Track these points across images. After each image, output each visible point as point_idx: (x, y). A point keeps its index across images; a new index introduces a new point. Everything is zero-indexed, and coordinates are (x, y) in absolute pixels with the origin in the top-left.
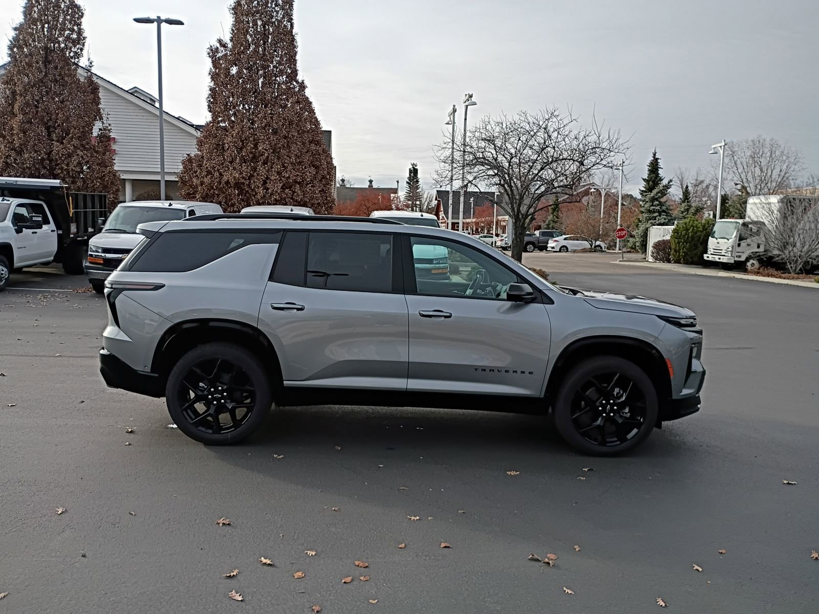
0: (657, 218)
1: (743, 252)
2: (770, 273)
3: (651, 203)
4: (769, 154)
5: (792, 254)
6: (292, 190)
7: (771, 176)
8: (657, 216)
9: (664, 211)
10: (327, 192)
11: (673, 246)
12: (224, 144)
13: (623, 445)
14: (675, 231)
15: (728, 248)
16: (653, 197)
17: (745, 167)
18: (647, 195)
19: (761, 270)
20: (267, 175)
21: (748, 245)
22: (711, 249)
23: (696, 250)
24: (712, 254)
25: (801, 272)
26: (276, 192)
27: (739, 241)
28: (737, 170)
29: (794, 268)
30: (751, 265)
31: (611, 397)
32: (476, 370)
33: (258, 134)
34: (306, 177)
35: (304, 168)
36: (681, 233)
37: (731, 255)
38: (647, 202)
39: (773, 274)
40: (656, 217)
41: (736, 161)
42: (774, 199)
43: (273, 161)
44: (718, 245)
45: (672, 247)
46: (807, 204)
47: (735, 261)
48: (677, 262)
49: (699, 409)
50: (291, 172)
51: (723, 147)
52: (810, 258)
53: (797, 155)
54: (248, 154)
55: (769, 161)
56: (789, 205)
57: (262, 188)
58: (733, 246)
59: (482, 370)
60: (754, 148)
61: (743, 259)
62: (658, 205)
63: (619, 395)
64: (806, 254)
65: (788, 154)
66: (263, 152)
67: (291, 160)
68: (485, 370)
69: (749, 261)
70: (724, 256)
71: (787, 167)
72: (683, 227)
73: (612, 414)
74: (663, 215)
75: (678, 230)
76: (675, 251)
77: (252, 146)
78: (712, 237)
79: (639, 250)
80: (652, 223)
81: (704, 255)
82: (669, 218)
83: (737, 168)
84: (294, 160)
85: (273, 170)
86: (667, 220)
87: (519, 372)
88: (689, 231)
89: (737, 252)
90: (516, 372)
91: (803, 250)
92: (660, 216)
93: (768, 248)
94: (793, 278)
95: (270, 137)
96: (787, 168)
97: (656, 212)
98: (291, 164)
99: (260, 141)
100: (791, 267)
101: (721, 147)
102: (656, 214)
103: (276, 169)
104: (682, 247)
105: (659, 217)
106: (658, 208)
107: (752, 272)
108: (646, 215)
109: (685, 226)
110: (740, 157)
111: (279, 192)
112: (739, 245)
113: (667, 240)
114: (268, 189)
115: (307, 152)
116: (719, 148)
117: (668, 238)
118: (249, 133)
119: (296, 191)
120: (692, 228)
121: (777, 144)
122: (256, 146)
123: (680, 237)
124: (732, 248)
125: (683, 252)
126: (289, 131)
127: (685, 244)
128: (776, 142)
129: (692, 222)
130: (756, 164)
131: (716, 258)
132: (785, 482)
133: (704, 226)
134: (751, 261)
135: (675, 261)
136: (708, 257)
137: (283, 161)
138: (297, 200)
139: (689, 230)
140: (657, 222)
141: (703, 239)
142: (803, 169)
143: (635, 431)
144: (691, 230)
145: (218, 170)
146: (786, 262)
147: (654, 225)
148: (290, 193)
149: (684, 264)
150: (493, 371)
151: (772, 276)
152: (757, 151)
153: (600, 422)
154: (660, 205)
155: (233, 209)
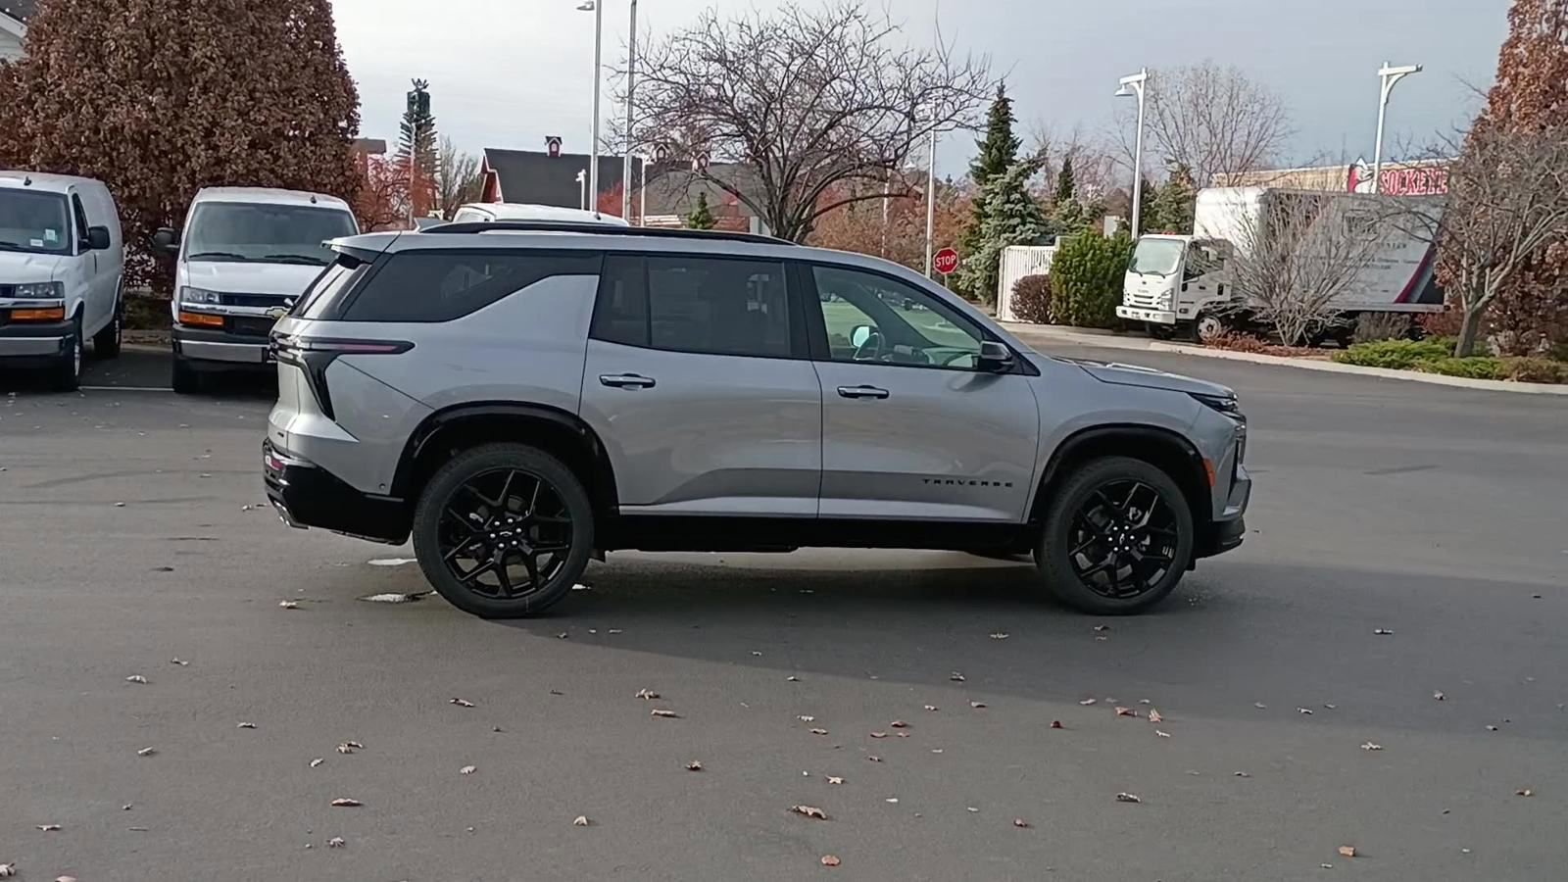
0: (1017, 229)
1: (1192, 303)
2: (1247, 345)
3: (1006, 197)
4: (1226, 99)
5: (1285, 306)
6: (272, 153)
7: (1230, 144)
8: (1018, 225)
9: (1030, 215)
10: (344, 157)
11: (1055, 290)
12: (102, 40)
13: (1144, 594)
14: (1059, 258)
15: (1164, 294)
16: (1009, 183)
17: (1181, 124)
18: (997, 179)
19: (1230, 338)
20: (213, 117)
21: (1201, 288)
22: (1129, 297)
23: (1101, 298)
24: (1131, 306)
25: (1301, 342)
26: (238, 155)
27: (1184, 280)
28: (1165, 130)
29: (1288, 336)
30: (1207, 328)
31: (1126, 522)
32: (926, 481)
33: (191, 22)
34: (304, 123)
35: (297, 102)
36: (1071, 262)
37: (1170, 306)
38: (998, 194)
39: (1252, 346)
40: (1015, 227)
41: (1163, 110)
42: (1251, 196)
43: (227, 86)
44: (1144, 287)
45: (1053, 292)
46: (1311, 208)
47: (1177, 320)
48: (1064, 321)
49: (1242, 540)
50: (270, 110)
51: (1143, 83)
52: (1319, 315)
53: (1281, 103)
54: (165, 67)
55: (1227, 114)
56: (1280, 208)
57: (203, 146)
58: (1172, 290)
59: (936, 482)
60: (1196, 86)
61: (1192, 315)
62: (1019, 201)
63: (1136, 518)
64: (1311, 306)
65: (1263, 99)
66: (204, 63)
67: (270, 84)
68: (939, 482)
69: (1203, 321)
70: (1156, 309)
71: (1262, 126)
72: (1073, 248)
73: (1127, 548)
74: (1031, 223)
75: (1064, 255)
76: (1060, 299)
77: (177, 48)
78: (1131, 271)
79: (980, 297)
80: (1006, 239)
81: (1118, 308)
82: (1043, 229)
83: (1164, 125)
84: (277, 85)
85: (229, 104)
86: (1038, 234)
87: (991, 483)
88: (1087, 258)
89: (1181, 302)
90: (986, 483)
91: (1306, 299)
92: (1024, 224)
93: (1240, 294)
94: (1289, 354)
95: (221, 29)
96: (1262, 129)
97: (1016, 216)
98: (269, 92)
99: (197, 38)
100: (1284, 333)
101: (1139, 82)
102: (1017, 220)
103: (236, 104)
104: (1073, 290)
105: (1021, 226)
106: (1019, 207)
107: (1211, 343)
108: (996, 223)
109: (1077, 246)
110: (1170, 103)
111: (244, 155)
112: (1185, 288)
113: (1042, 276)
114: (216, 148)
115: (303, 68)
116: (1136, 85)
117: (1043, 271)
118: (168, 19)
119: (282, 154)
120: (1092, 252)
121: (1242, 79)
122: (185, 51)
123: (1068, 269)
124: (1172, 294)
125: (1076, 302)
126: (263, 18)
127: (1079, 284)
128: (1239, 74)
129: (1091, 239)
130: (1201, 118)
131: (1142, 315)
132: (1378, 631)
133: (1114, 248)
134: (1208, 321)
135: (1058, 320)
136: (1125, 312)
137: (251, 87)
138: (283, 175)
139: (1087, 255)
140: (1019, 238)
141: (1114, 273)
142: (1291, 132)
143: (1161, 572)
144: (1090, 255)
145: (92, 101)
146: (1274, 323)
147: (1012, 244)
148: (268, 160)
149: (1076, 325)
150: (952, 482)
151: (1252, 349)
152: (1203, 92)
153: (1111, 560)
154: (1024, 201)
155: (130, 193)
